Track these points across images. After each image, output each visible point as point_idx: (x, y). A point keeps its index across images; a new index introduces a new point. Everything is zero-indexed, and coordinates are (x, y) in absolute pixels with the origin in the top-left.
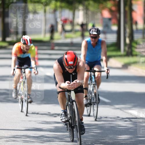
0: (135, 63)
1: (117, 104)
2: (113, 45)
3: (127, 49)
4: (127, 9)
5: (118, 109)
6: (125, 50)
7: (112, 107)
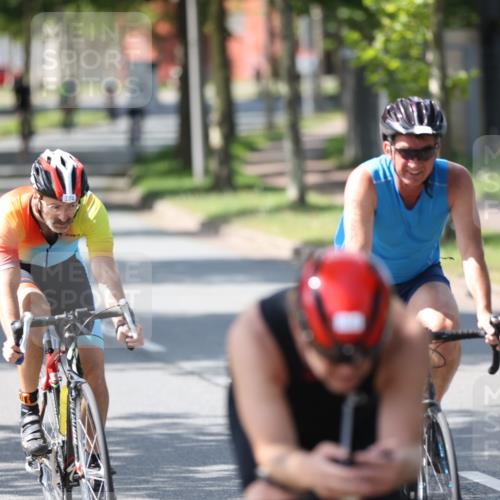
0: (244, 213)
1: (188, 358)
2: (165, 154)
3: (214, 165)
4: (210, 28)
5: (192, 373)
6: (207, 172)
7: (172, 368)
